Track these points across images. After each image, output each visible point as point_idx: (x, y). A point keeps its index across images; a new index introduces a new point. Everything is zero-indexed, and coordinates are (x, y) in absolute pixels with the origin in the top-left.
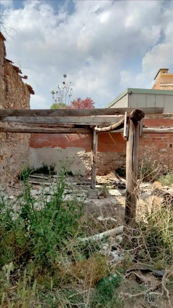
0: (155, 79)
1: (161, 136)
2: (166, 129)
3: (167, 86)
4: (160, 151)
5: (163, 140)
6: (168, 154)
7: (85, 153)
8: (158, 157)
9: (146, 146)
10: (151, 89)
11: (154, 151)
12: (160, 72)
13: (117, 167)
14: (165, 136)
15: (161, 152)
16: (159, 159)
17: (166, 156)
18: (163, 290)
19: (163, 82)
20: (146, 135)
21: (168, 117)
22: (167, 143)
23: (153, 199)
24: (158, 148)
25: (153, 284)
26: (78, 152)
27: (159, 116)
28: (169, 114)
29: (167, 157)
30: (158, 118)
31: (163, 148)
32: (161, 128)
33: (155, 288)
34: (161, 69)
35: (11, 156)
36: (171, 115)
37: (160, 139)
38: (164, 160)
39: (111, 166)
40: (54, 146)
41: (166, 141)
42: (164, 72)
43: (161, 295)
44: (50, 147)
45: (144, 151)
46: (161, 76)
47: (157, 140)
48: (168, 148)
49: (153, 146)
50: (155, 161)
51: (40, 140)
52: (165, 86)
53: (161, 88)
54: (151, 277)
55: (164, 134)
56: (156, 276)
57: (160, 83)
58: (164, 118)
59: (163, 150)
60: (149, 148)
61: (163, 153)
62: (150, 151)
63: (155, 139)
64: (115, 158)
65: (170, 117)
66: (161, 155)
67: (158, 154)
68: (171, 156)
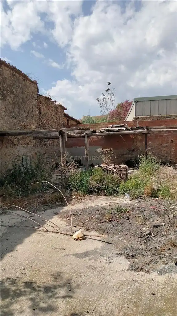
4: (163, 145)
5: (164, 137)
6: (169, 148)
7: (103, 149)
11: (157, 146)
13: (127, 160)
15: (163, 147)
21: (168, 118)
24: (160, 144)
26: (97, 149)
27: (161, 118)
29: (169, 151)
31: (165, 143)
35: (45, 153)
36: (171, 116)
37: (162, 136)
38: (167, 153)
39: (123, 159)
40: (80, 146)
41: (167, 138)
44: (78, 146)
45: (149, 146)
47: (159, 137)
48: (169, 143)
49: (156, 142)
51: (71, 142)
58: (165, 119)
59: (165, 145)
61: (165, 147)
62: (153, 146)
64: (125, 153)
66: (164, 149)
67: (161, 148)
68: (172, 149)
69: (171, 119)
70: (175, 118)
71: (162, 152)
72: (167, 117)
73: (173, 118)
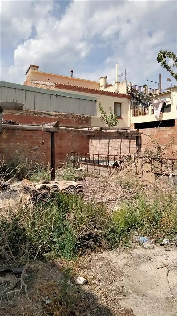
0: (26, 75)
1: (33, 133)
2: (35, 127)
3: (38, 84)
4: (33, 148)
5: (34, 138)
6: (40, 152)
8: (31, 154)
9: (18, 144)
10: (23, 84)
11: (27, 148)
12: (30, 69)
14: (37, 134)
15: (33, 150)
16: (32, 157)
17: (38, 153)
18: (21, 286)
19: (34, 79)
20: (18, 132)
21: (38, 115)
22: (39, 141)
23: (21, 198)
24: (30, 146)
25: (12, 283)
27: (30, 113)
28: (40, 111)
29: (39, 155)
30: (29, 115)
31: (35, 145)
32: (31, 125)
33: (15, 285)
34: (31, 66)
36: (41, 113)
37: (32, 136)
38: (37, 157)
41: (38, 139)
42: (35, 69)
43: (19, 291)
45: (17, 148)
46: (31, 72)
47: (29, 137)
48: (40, 146)
49: (25, 144)
50: (27, 159)
52: (37, 84)
53: (33, 85)
54: (11, 276)
55: (36, 132)
56: (15, 274)
57: (32, 80)
58: (35, 116)
59: (36, 147)
60: (21, 145)
61: (35, 150)
62: (22, 148)
63: (27, 136)
65: (41, 115)
66: (34, 153)
67: (31, 151)
68: (43, 153)
69: (42, 116)
70: (45, 116)
71: (33, 156)
72: (37, 113)
73: (44, 115)
